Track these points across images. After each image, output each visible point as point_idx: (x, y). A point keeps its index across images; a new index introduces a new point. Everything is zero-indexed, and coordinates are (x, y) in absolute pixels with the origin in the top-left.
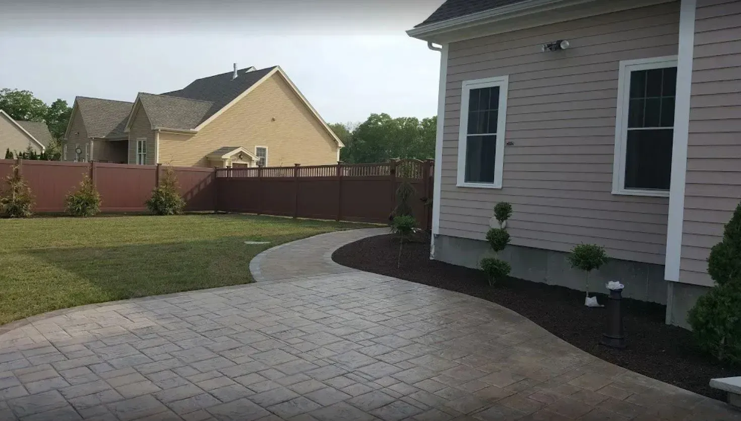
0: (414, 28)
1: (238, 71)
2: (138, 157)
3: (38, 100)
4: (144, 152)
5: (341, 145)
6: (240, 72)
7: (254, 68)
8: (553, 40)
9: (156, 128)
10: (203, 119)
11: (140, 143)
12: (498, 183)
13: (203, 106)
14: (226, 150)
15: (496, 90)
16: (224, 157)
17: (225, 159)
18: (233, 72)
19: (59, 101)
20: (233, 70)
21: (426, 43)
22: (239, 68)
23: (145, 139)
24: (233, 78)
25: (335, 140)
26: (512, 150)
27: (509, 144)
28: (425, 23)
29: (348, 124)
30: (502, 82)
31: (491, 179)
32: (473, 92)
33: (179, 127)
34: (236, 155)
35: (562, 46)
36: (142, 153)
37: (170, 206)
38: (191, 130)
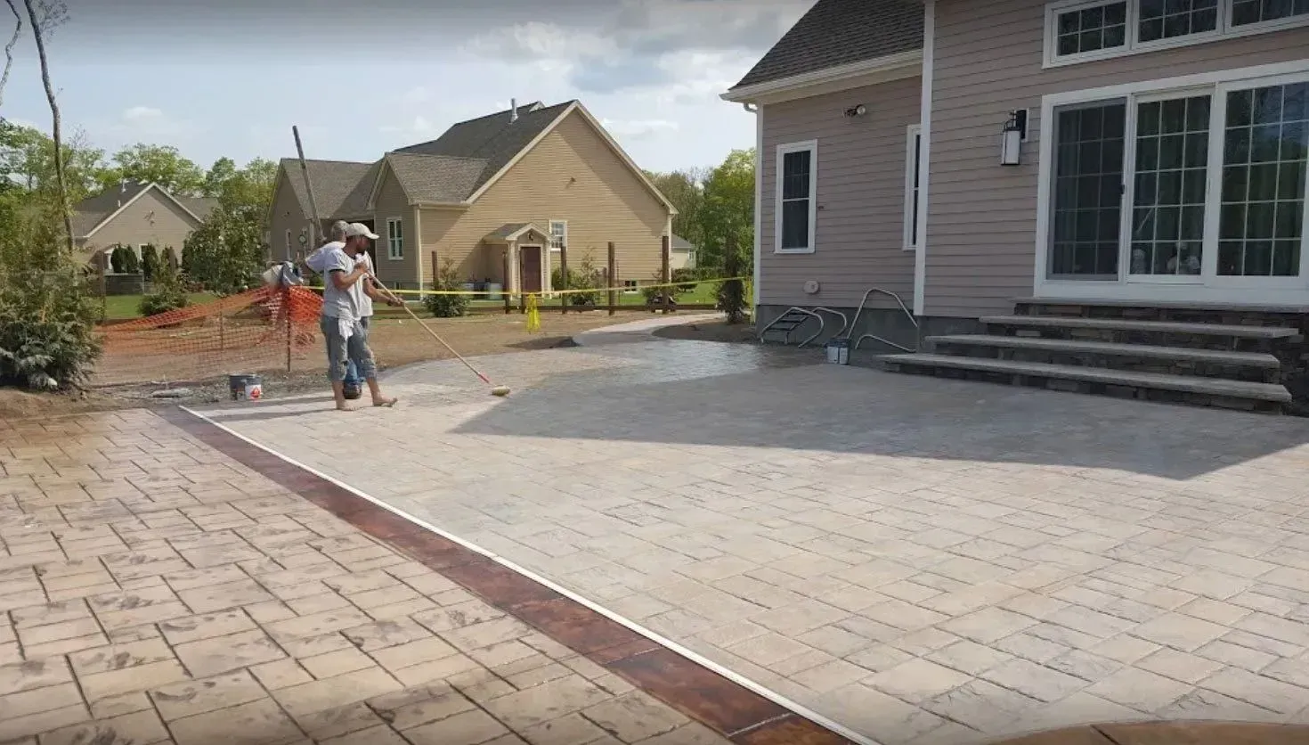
0: (728, 92)
1: (518, 109)
2: (390, 244)
3: (186, 161)
4: (399, 236)
5: (673, 211)
6: (524, 110)
7: (541, 103)
8: (850, 105)
9: (416, 202)
10: (476, 185)
11: (392, 223)
12: (811, 248)
13: (475, 166)
14: (509, 229)
15: (808, 153)
16: (508, 238)
17: (510, 242)
18: (510, 111)
19: (224, 160)
20: (510, 108)
21: (742, 105)
22: (519, 105)
23: (400, 219)
24: (512, 121)
25: (664, 205)
26: (822, 214)
27: (819, 208)
28: (739, 85)
29: (692, 171)
30: (811, 145)
31: (805, 244)
32: (788, 157)
33: (445, 199)
34: (525, 235)
35: (859, 112)
36: (396, 239)
37: (454, 304)
38: (462, 202)
